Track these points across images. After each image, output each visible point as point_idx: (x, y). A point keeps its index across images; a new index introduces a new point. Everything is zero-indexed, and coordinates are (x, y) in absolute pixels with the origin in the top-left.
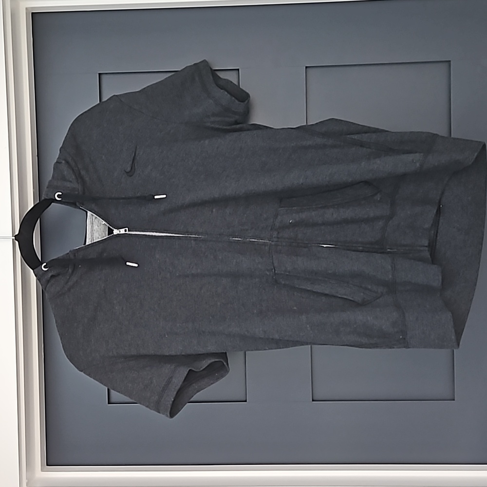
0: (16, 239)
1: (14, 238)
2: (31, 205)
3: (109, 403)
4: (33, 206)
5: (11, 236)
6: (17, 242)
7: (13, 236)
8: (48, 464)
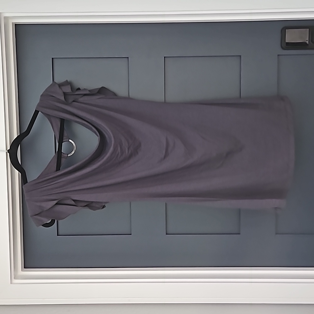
0: (8, 152)
1: (7, 151)
2: (15, 136)
3: (58, 235)
4: (16, 137)
5: (5, 150)
6: (8, 154)
7: (6, 150)
8: (25, 267)
